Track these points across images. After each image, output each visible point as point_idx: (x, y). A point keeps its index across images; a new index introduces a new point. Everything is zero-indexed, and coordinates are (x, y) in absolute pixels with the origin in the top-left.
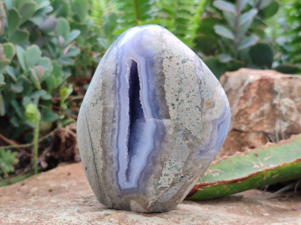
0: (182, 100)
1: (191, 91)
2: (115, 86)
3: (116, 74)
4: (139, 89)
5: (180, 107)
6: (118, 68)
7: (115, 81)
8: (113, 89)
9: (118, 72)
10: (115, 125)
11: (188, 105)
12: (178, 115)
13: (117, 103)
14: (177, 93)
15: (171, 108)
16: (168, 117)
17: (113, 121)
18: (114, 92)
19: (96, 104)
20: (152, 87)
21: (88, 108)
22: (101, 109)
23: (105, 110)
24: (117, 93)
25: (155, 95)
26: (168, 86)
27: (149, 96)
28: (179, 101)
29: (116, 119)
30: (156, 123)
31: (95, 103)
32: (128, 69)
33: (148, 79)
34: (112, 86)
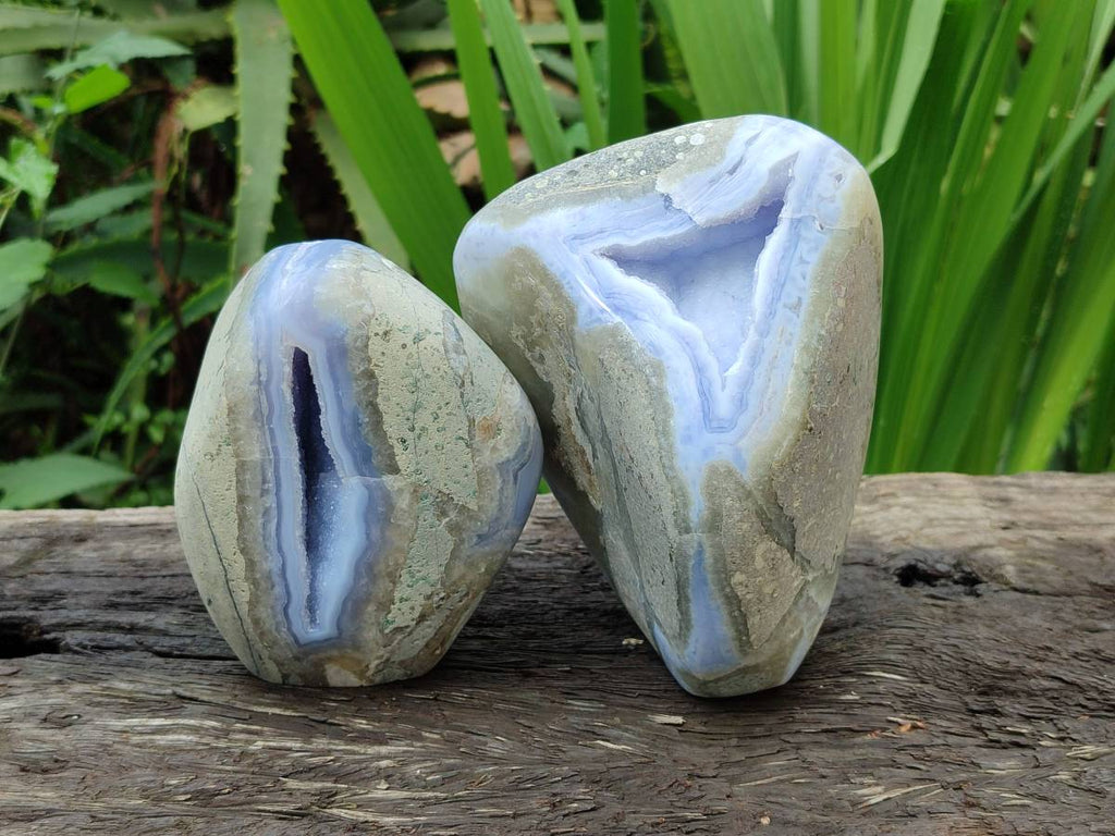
0: (423, 429)
1: (442, 404)
2: (259, 411)
3: (260, 383)
4: (318, 411)
5: (420, 445)
6: (263, 370)
7: (258, 400)
8: (255, 418)
9: (263, 378)
10: (270, 501)
11: (438, 438)
12: (418, 464)
13: (268, 449)
14: (410, 414)
15: (398, 448)
16: (395, 470)
17: (264, 492)
18: (260, 424)
19: (217, 454)
20: (349, 405)
21: (198, 464)
22: (232, 464)
23: (242, 467)
24: (266, 427)
25: (357, 424)
26: (387, 399)
27: (343, 428)
28: (417, 431)
29: (271, 486)
30: (368, 487)
31: (215, 452)
32: (288, 369)
33: (337, 389)
34: (251, 413)
